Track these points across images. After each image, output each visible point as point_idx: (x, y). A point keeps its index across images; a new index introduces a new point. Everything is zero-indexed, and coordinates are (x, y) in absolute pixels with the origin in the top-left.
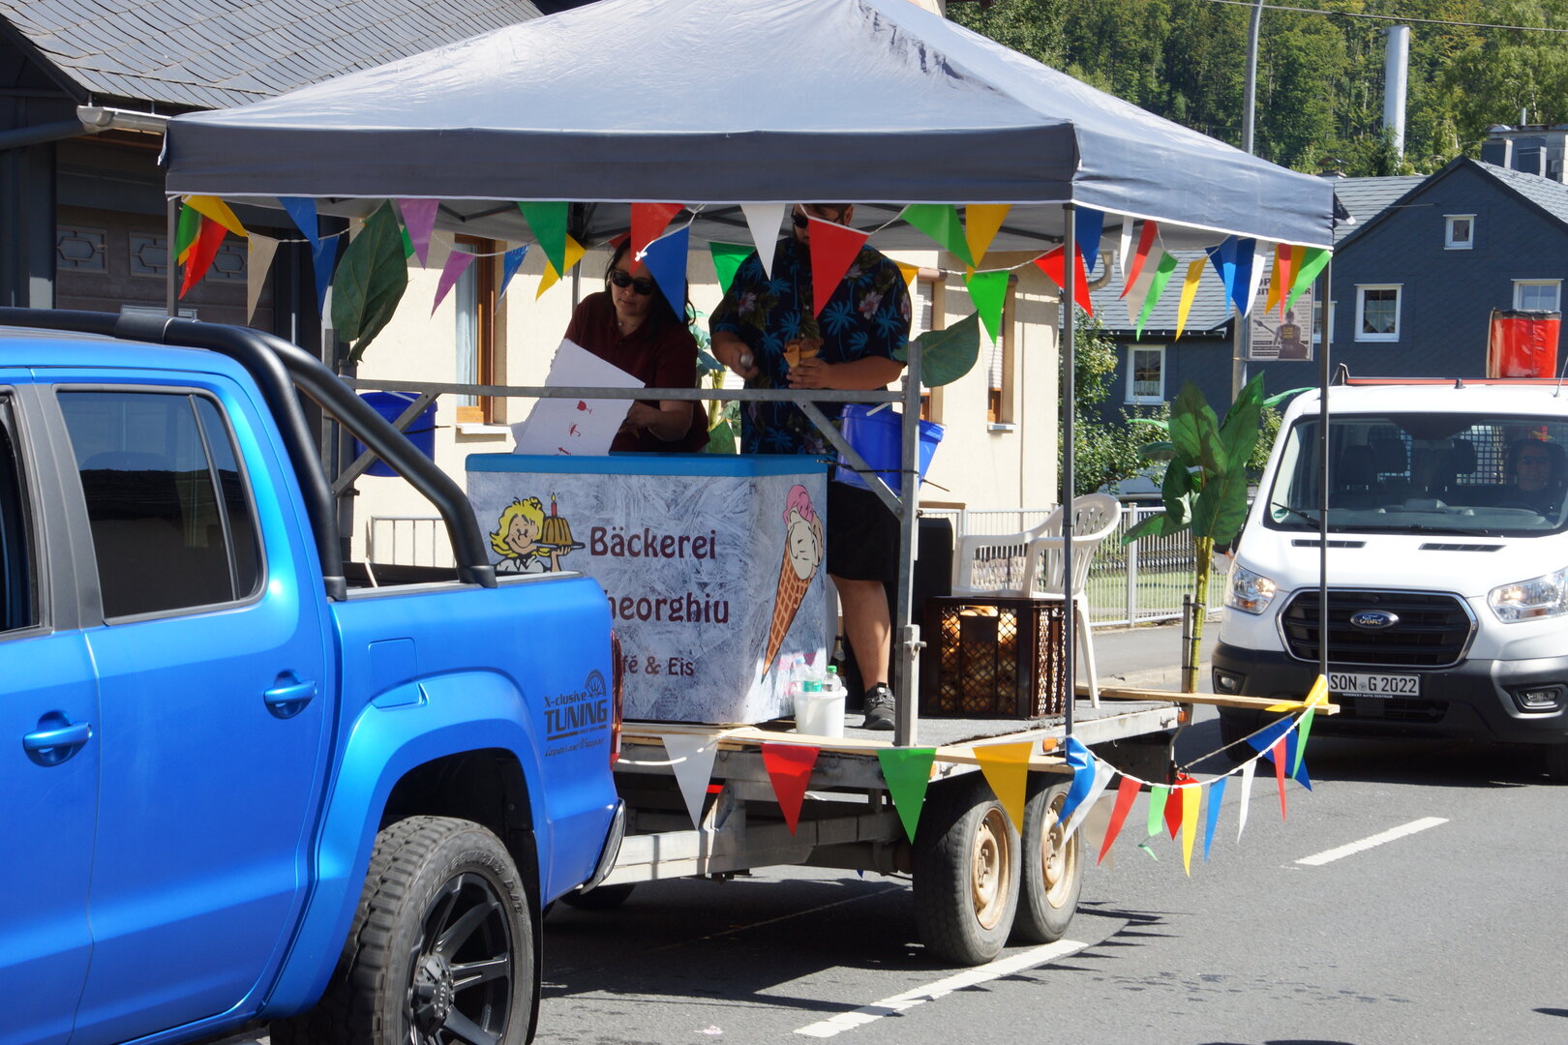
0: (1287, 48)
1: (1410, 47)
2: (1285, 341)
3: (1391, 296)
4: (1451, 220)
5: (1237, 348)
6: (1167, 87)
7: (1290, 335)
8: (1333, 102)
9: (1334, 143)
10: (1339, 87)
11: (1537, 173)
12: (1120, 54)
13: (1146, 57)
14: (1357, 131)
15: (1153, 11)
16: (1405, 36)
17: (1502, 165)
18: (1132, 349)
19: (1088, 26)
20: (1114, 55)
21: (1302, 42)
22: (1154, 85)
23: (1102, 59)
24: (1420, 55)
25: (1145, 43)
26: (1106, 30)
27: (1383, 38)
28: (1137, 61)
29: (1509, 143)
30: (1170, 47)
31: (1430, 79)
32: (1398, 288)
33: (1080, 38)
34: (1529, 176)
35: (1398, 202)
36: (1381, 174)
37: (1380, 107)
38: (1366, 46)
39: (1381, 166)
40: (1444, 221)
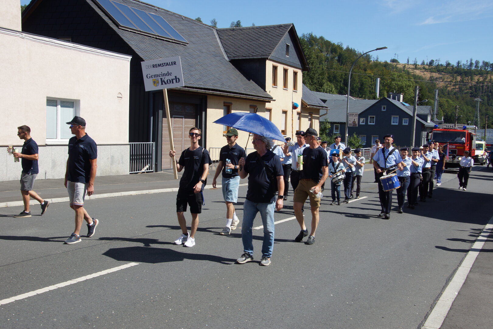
0: (362, 81)
1: (380, 81)
2: (354, 124)
3: (374, 117)
4: (383, 107)
5: (346, 125)
6: (344, 86)
7: (354, 123)
8: (369, 89)
9: (369, 95)
10: (370, 87)
11: (395, 100)
12: (337, 81)
13: (341, 81)
14: (372, 93)
15: (342, 75)
16: (379, 79)
17: (390, 98)
18: (335, 125)
19: (332, 77)
20: (336, 81)
21: (364, 80)
22: (342, 86)
23: (334, 81)
24: (382, 83)
25: (340, 80)
26: (335, 77)
27: (376, 80)
28: (339, 82)
29: (391, 95)
30: (344, 80)
31: (383, 86)
32: (375, 116)
33: (330, 78)
34: (394, 100)
35: (375, 104)
36: (374, 99)
37: (375, 90)
38: (374, 81)
39: (374, 98)
40: (381, 107)
